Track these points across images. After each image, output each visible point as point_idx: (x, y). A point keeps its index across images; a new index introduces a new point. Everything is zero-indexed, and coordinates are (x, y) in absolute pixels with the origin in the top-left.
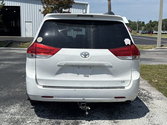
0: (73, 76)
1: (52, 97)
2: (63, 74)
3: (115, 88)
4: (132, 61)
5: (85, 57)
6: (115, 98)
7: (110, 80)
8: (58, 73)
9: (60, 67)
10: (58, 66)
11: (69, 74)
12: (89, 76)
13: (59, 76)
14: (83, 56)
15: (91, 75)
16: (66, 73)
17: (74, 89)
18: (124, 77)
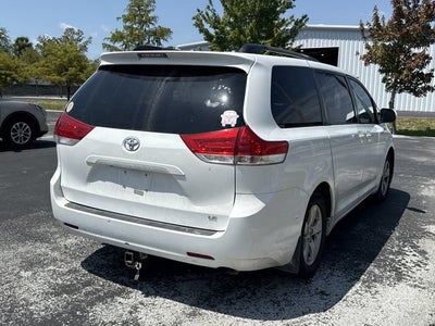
1: (77, 227)
2: (100, 182)
3: (192, 229)
4: (233, 168)
5: (132, 150)
6: (189, 254)
7: (185, 208)
8: (91, 178)
10: (89, 163)
12: (143, 193)
14: (128, 147)
15: (147, 190)
18: (215, 207)
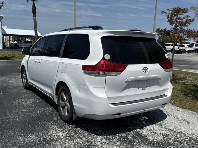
0: (135, 90)
1: (121, 114)
4: (170, 72)
5: (146, 72)
6: (163, 105)
7: (158, 90)
9: (127, 83)
11: (132, 88)
12: (145, 89)
13: (124, 92)
14: (144, 71)
15: (146, 87)
16: (130, 88)
17: (139, 103)
